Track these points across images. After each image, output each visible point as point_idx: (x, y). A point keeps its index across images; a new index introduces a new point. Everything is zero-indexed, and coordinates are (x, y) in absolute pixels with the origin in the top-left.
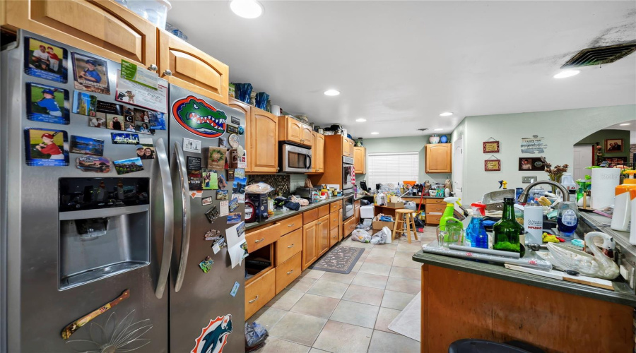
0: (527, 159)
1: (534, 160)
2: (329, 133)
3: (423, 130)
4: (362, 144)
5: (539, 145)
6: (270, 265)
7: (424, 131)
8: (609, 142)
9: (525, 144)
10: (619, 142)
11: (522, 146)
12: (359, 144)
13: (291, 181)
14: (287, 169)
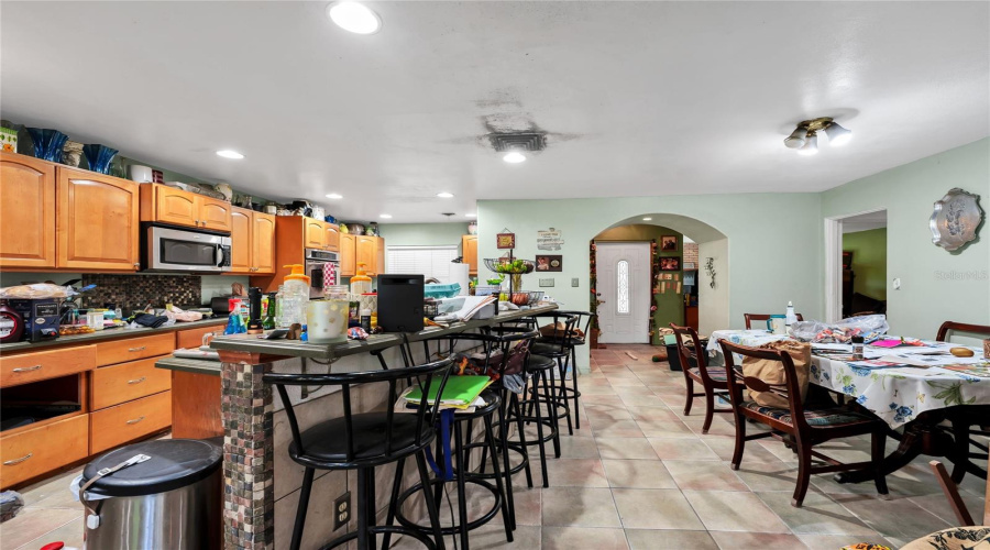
0: (543, 257)
1: (551, 258)
2: (286, 213)
3: (449, 214)
4: (374, 231)
5: (555, 240)
6: (77, 408)
7: (451, 217)
8: (665, 239)
9: (541, 238)
10: (673, 240)
11: (539, 241)
12: (370, 232)
13: (203, 286)
14: (156, 264)
